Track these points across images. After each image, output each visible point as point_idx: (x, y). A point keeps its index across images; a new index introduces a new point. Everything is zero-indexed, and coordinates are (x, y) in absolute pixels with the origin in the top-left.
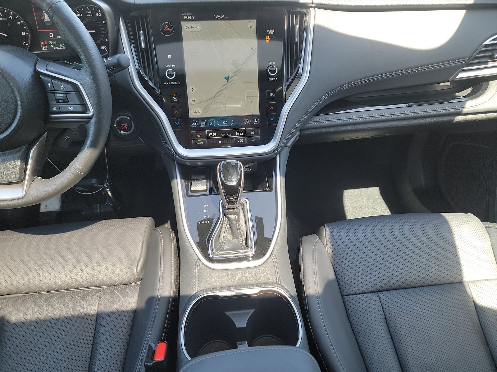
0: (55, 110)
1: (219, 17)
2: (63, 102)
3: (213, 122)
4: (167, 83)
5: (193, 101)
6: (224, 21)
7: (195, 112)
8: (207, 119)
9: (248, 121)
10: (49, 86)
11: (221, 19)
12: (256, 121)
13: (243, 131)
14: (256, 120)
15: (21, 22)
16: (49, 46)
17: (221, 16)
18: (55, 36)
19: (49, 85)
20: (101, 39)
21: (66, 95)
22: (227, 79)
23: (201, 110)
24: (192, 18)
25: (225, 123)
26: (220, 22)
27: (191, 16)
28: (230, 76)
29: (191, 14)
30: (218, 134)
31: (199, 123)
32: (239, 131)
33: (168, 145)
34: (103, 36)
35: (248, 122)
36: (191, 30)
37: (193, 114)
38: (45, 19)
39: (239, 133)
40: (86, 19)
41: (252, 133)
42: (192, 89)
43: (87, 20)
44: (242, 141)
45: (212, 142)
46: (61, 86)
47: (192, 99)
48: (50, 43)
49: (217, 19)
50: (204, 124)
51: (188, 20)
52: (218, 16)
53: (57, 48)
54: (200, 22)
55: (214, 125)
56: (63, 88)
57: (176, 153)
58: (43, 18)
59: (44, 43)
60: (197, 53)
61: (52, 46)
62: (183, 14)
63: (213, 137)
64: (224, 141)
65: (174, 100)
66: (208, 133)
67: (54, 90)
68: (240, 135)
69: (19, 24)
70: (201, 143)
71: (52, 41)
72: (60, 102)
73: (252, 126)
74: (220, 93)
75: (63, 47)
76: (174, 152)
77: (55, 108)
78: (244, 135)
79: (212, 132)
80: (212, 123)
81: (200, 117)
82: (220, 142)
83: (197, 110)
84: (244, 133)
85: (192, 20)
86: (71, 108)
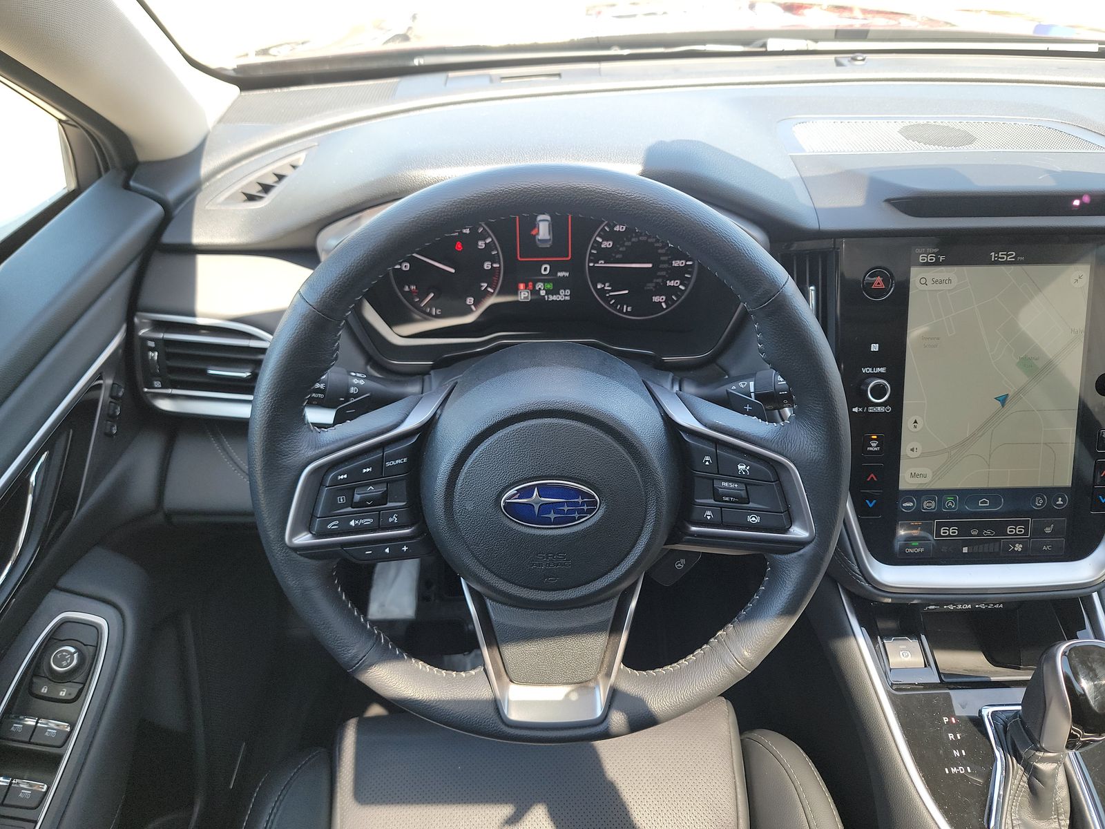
0: (709, 517)
1: (1004, 258)
2: (732, 502)
3: (955, 500)
4: (860, 410)
5: (912, 450)
6: (1012, 268)
7: (913, 475)
8: (940, 494)
9: (1041, 501)
10: (707, 463)
11: (1007, 263)
12: (1060, 502)
13: (1025, 523)
14: (1060, 499)
15: (487, 242)
16: (535, 292)
17: (1007, 255)
18: (553, 271)
19: (706, 461)
20: (658, 281)
21: (746, 488)
22: (1003, 400)
23: (928, 472)
24: (938, 259)
25: (984, 504)
26: (1003, 268)
27: (937, 254)
28: (1010, 394)
29: (936, 250)
30: (964, 529)
31: (920, 503)
32: (1016, 524)
33: (847, 555)
34: (664, 273)
35: (1039, 503)
36: (931, 286)
37: (907, 481)
38: (538, 234)
39: (1015, 529)
40: (632, 237)
41: (1048, 530)
42: (916, 422)
43: (634, 240)
44: (1019, 547)
45: (944, 549)
46: (740, 467)
47: (910, 445)
48: (540, 286)
49: (996, 263)
50: (933, 504)
51: (927, 264)
52: (1000, 256)
53: (552, 298)
54: (956, 268)
55: (954, 508)
56: (744, 471)
57: (863, 576)
58: (534, 232)
59: (526, 287)
60: (938, 339)
61: (543, 293)
62: (917, 251)
63: (949, 536)
64: (976, 548)
65: (871, 449)
66: (940, 525)
67: (717, 472)
68: (1016, 534)
69: (481, 244)
70: (918, 550)
71: (544, 281)
72: (726, 502)
73: (1049, 512)
74: (980, 434)
75: (565, 296)
76: (859, 572)
77: (709, 513)
78: (1026, 534)
79: (949, 525)
80: (950, 503)
81: (924, 487)
82: (965, 550)
83: (918, 471)
84: (1026, 529)
85: (937, 263)
86: (754, 519)
